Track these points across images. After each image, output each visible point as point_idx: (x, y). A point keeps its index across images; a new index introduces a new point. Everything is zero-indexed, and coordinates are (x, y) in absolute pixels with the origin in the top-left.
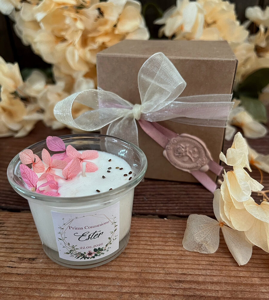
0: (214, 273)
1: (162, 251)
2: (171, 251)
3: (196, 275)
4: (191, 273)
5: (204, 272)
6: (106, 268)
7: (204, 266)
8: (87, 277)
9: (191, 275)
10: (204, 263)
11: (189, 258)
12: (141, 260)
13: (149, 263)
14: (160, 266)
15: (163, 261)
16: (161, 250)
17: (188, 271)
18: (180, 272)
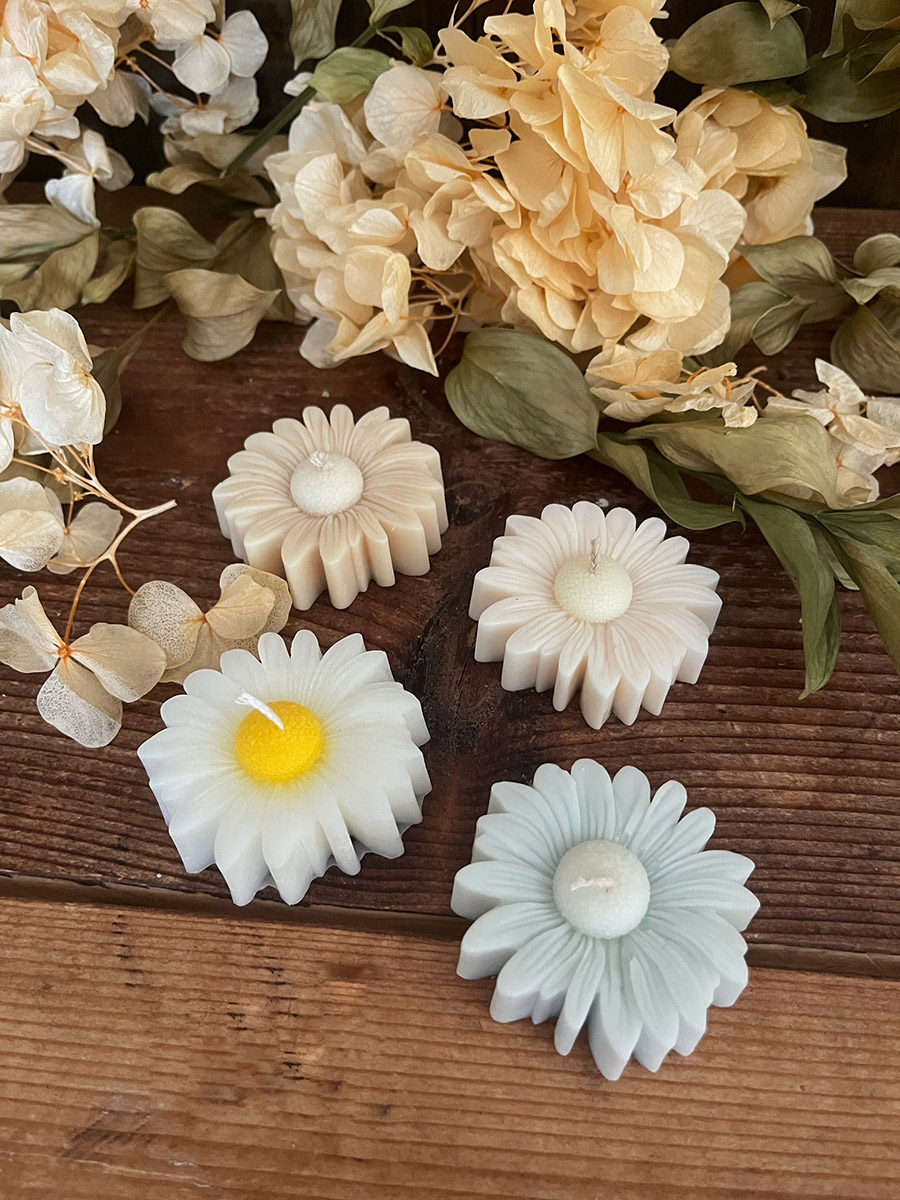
0: (826, 1167)
1: (700, 1088)
2: (720, 1091)
3: (784, 1173)
4: (770, 1167)
5: (801, 1165)
6: (564, 1145)
7: (803, 1143)
8: (523, 1176)
9: (770, 1172)
10: (803, 1133)
11: (768, 1116)
12: (650, 1121)
13: (667, 1129)
14: (695, 1144)
15: (702, 1126)
16: (696, 1085)
17: (765, 1160)
18: (744, 1165)
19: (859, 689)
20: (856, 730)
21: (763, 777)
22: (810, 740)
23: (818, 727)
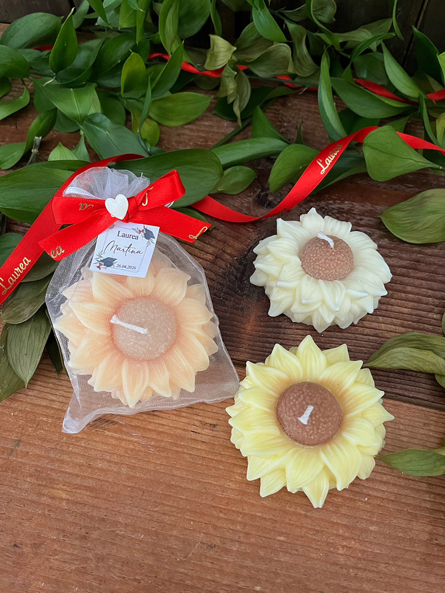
19: (430, 296)
20: (425, 312)
21: (383, 326)
22: (405, 314)
23: (409, 310)
